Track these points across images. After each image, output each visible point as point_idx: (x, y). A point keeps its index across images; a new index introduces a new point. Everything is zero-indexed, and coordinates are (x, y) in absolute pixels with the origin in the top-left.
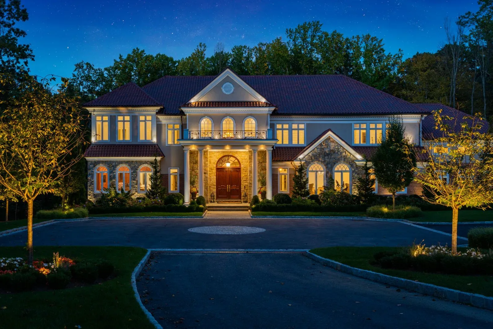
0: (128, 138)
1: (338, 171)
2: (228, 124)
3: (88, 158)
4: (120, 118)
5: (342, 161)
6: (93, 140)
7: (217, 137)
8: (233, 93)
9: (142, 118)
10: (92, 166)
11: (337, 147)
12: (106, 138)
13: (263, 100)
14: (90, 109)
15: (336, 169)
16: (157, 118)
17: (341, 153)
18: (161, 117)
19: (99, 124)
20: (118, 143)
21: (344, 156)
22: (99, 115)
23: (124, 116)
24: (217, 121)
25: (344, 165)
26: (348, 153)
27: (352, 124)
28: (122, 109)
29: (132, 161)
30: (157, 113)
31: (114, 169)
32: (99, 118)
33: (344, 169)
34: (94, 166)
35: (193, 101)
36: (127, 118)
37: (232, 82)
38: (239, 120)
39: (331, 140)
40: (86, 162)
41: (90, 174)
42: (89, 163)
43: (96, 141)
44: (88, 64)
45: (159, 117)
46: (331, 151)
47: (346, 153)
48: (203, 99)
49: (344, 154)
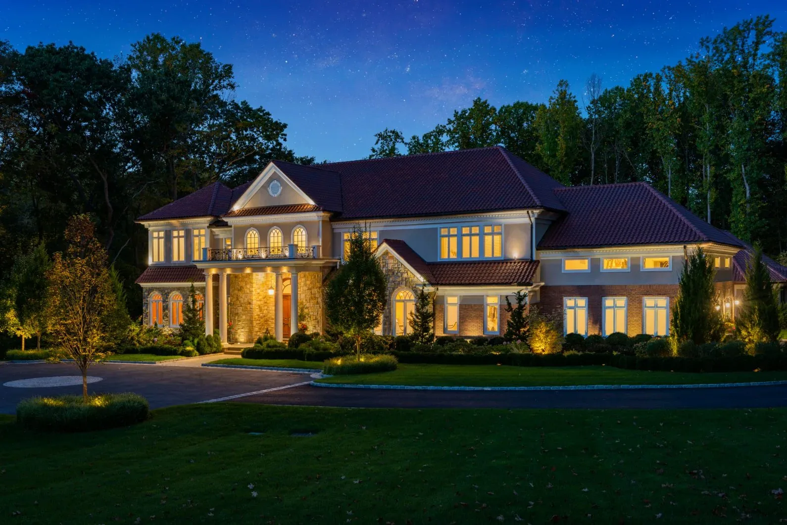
0: (182, 258)
1: (400, 301)
2: (276, 238)
3: (143, 285)
4: (175, 233)
5: (403, 286)
6: (150, 262)
7: (263, 256)
8: (280, 195)
9: (196, 232)
10: (146, 294)
11: (396, 266)
12: (162, 259)
13: (311, 202)
14: (146, 224)
15: (398, 298)
16: (212, 232)
17: (402, 274)
18: (216, 231)
19: (155, 241)
20: (173, 265)
21: (406, 279)
22: (155, 231)
23: (178, 230)
24: (264, 232)
25: (407, 292)
26: (411, 274)
27: (436, 229)
28: (174, 222)
29: (184, 288)
30: (210, 225)
31: (167, 298)
32: (155, 235)
33: (407, 298)
34: (149, 294)
35: (236, 208)
36: (182, 233)
37: (279, 179)
38: (287, 230)
39: (390, 255)
40: (141, 289)
41: (145, 303)
42: (144, 290)
43: (153, 263)
44: (393, 132)
45: (213, 230)
46: (389, 270)
47: (408, 274)
48: (248, 206)
49: (405, 275)
